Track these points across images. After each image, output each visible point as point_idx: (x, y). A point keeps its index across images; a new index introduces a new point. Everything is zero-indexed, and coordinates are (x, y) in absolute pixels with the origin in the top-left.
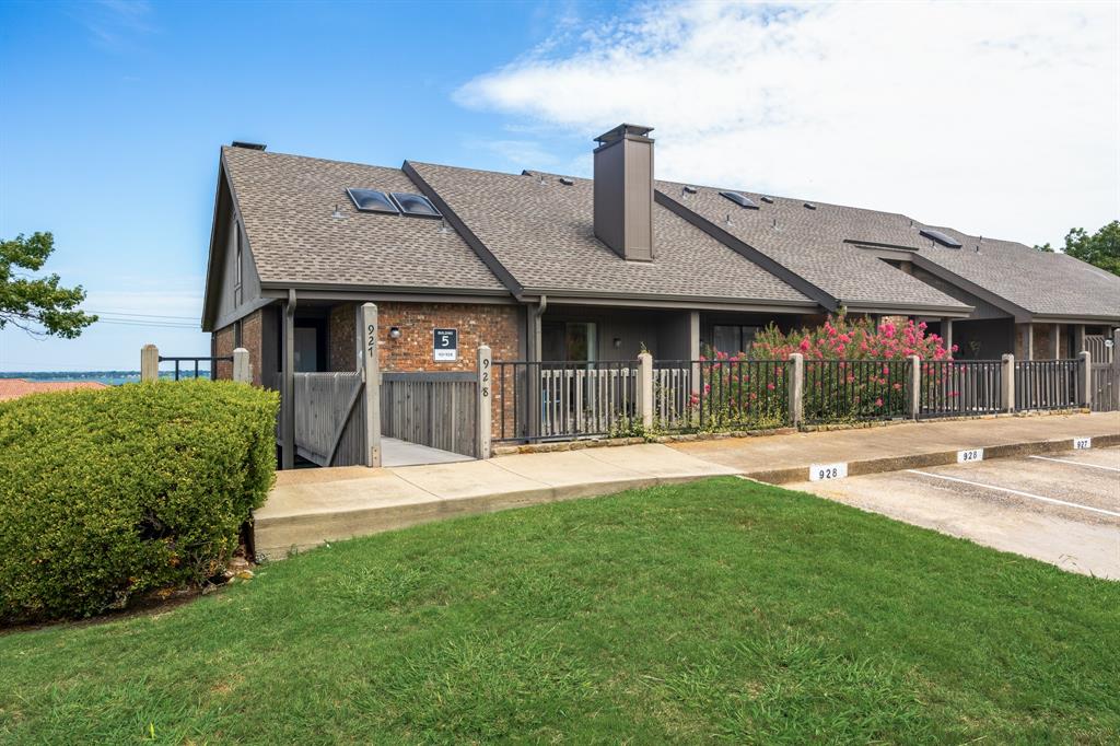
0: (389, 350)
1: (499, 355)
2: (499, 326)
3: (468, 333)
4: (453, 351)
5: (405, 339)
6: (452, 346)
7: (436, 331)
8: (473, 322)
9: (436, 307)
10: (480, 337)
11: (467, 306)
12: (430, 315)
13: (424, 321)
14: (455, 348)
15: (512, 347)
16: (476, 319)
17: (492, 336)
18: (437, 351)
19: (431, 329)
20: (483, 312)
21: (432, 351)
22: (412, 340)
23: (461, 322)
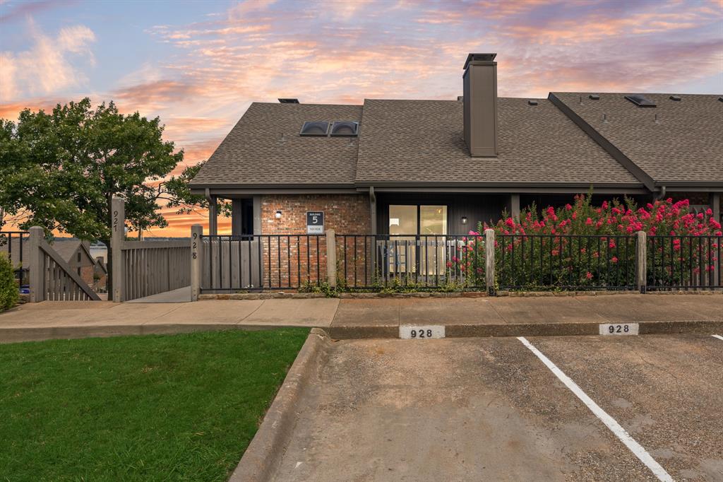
0: (276, 226)
1: (355, 229)
2: (355, 209)
3: (332, 214)
4: (321, 227)
5: (287, 219)
6: (320, 223)
7: (308, 213)
8: (335, 207)
9: (308, 197)
10: (341, 217)
11: (331, 196)
12: (304, 202)
13: (299, 207)
14: (322, 224)
15: (365, 224)
16: (338, 204)
17: (350, 216)
18: (309, 227)
19: (305, 212)
20: (344, 200)
21: (305, 227)
22: (292, 220)
23: (326, 207)
